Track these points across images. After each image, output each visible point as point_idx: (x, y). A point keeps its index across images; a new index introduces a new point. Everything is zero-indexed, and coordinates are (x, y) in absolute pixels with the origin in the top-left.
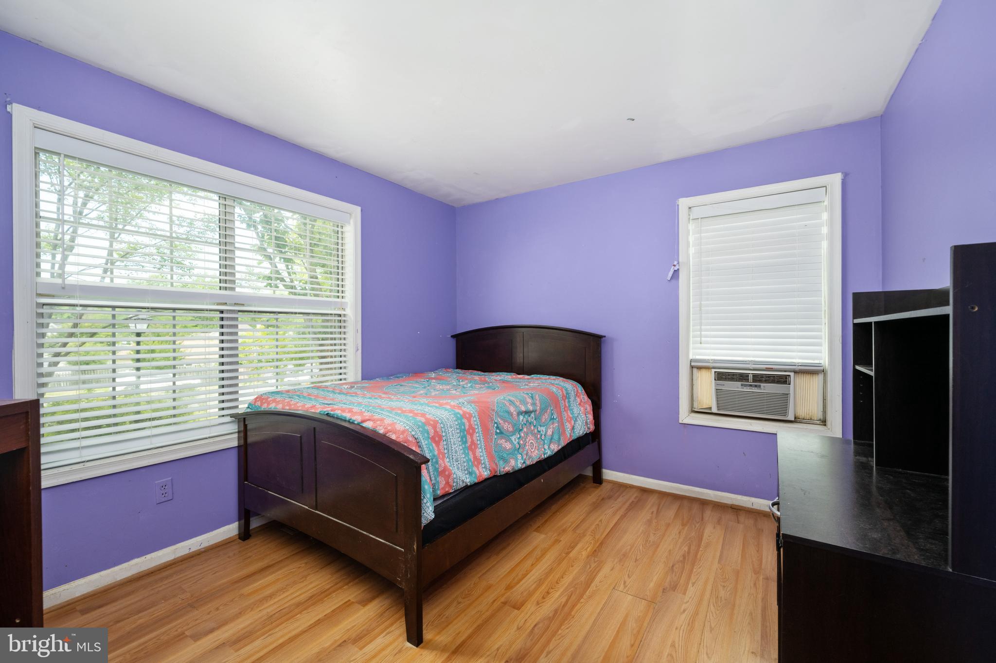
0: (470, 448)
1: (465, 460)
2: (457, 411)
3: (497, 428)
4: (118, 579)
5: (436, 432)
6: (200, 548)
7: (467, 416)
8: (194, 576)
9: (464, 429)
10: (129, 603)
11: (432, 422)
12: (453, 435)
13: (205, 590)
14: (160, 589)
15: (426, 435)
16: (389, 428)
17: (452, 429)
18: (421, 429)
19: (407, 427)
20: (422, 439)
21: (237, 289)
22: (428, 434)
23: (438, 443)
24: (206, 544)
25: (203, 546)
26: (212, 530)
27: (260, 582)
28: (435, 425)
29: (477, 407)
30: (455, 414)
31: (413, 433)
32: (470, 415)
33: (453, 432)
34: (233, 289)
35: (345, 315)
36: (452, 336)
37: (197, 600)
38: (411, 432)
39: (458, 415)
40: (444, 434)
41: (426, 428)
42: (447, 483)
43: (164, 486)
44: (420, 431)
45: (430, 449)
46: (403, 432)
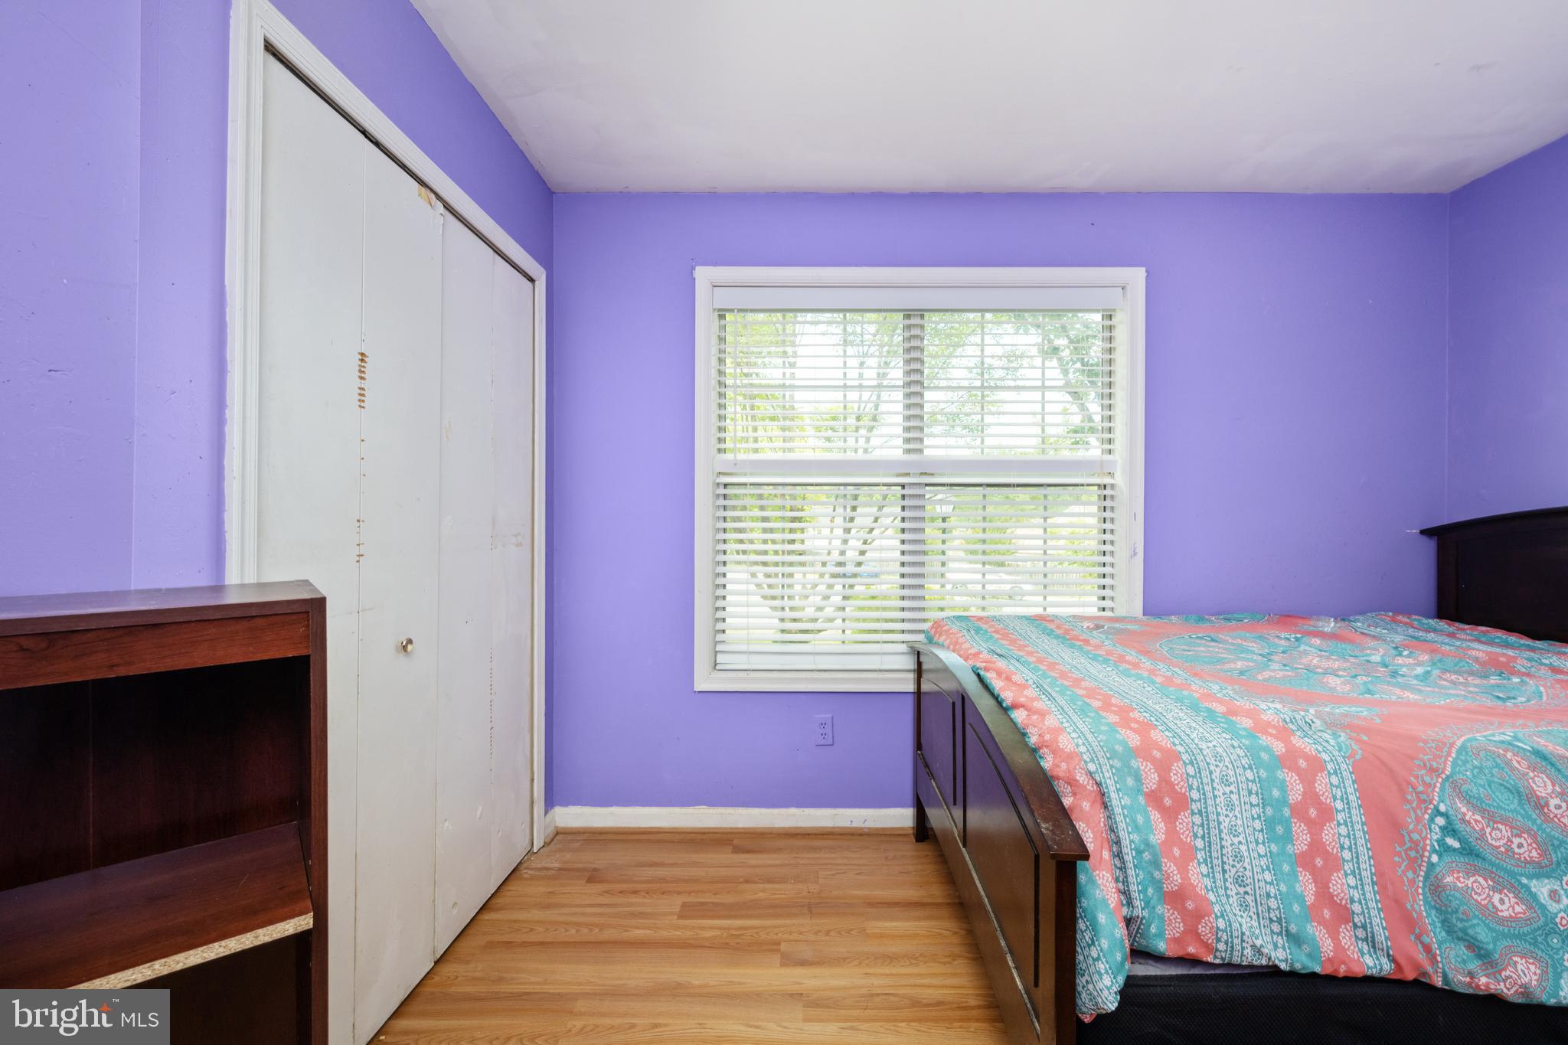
0: (1304, 861)
1: (1273, 891)
2: (1264, 740)
3: (1449, 830)
4: (776, 826)
5: (1165, 780)
6: (863, 826)
7: (1302, 763)
8: (837, 864)
9: (1283, 801)
10: (769, 862)
11: (1157, 754)
12: (1230, 806)
13: (835, 893)
14: (801, 862)
15: (1130, 782)
16: (1047, 737)
17: (1227, 790)
18: (1117, 763)
19: (1083, 749)
20: (1112, 789)
21: (926, 452)
22: (1138, 778)
23: (1170, 815)
24: (870, 824)
25: (867, 825)
26: (881, 806)
27: (895, 924)
28: (1165, 761)
29: (1355, 747)
30: (1253, 751)
31: (1092, 767)
32: (1317, 765)
33: (1234, 797)
34: (921, 451)
35: (1113, 486)
36: (1423, 532)
37: (820, 903)
38: (1086, 762)
39: (1264, 756)
40: (1195, 795)
41: (1134, 763)
42: (1192, 932)
43: (823, 724)
44: (1111, 767)
45: (1134, 821)
46: (1070, 757)
